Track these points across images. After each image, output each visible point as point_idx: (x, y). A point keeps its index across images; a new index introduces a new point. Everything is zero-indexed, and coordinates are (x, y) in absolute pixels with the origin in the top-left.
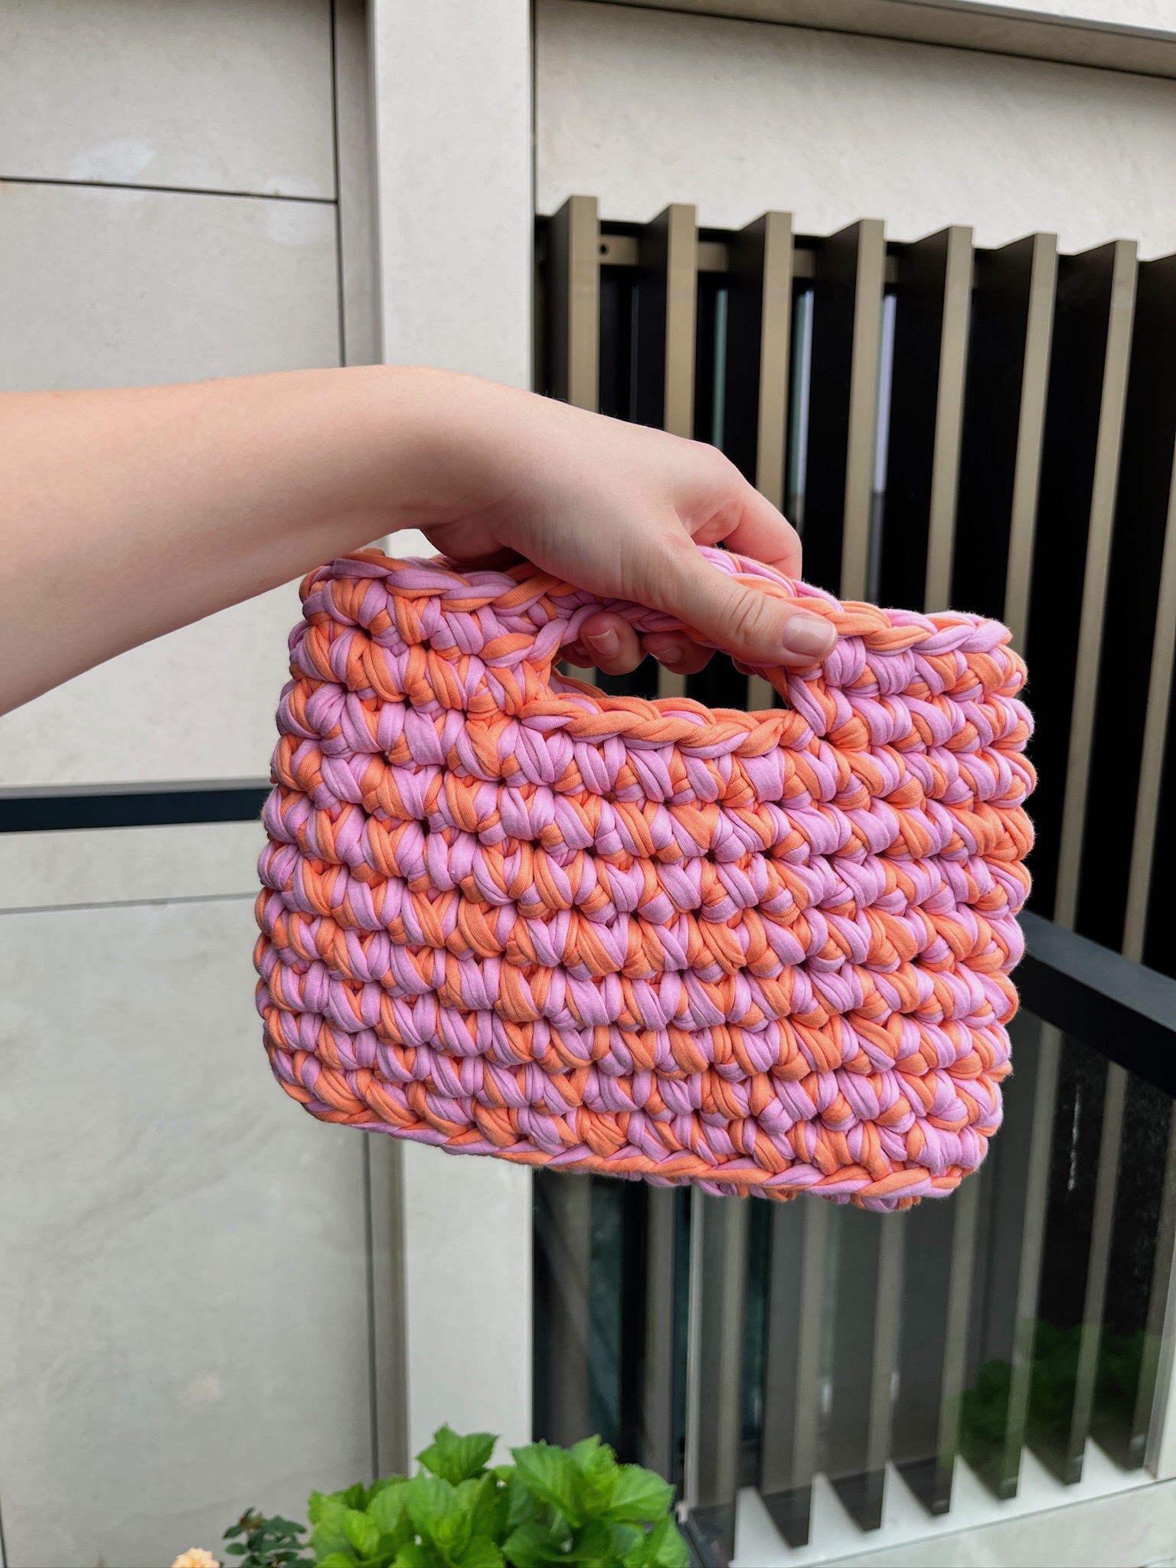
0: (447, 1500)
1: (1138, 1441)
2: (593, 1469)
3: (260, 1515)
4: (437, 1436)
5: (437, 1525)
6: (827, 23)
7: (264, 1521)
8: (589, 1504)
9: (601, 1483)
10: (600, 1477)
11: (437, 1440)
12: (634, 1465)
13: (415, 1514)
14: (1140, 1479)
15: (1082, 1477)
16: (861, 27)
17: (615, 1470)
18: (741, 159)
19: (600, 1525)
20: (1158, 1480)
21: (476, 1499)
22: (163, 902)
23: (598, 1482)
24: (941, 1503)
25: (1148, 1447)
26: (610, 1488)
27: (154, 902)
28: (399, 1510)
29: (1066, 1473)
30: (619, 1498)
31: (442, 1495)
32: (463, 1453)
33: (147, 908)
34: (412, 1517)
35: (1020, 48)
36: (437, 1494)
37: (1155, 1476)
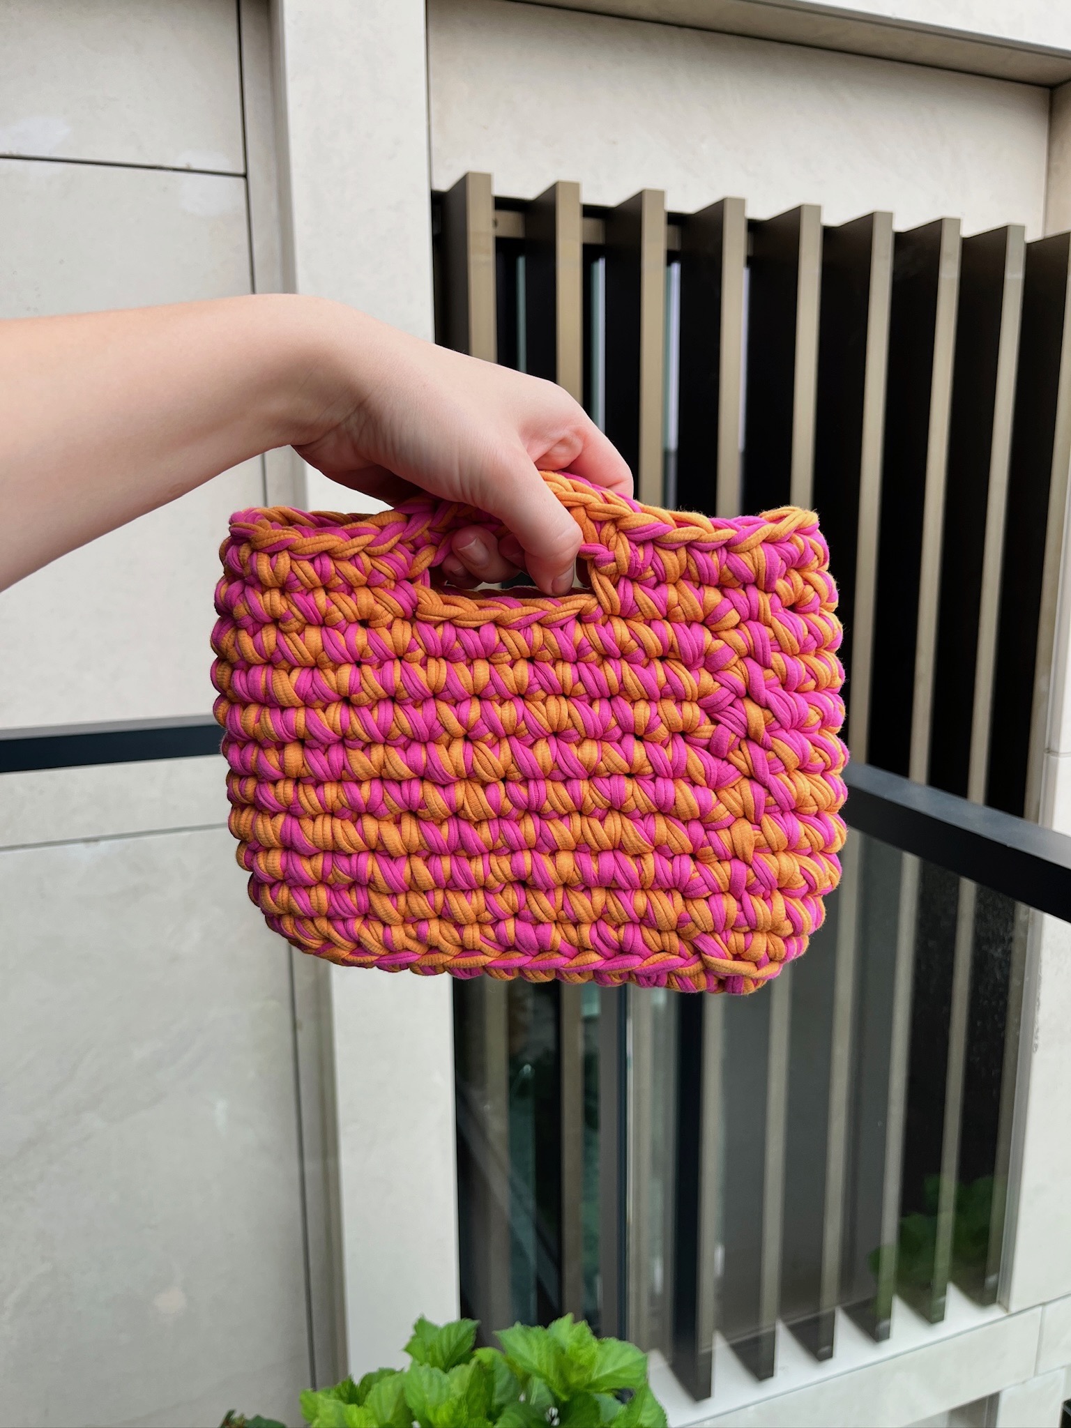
0: (441, 1386)
1: (991, 1280)
2: (575, 1345)
3: (242, 1416)
4: (416, 1327)
5: (435, 1411)
6: (689, 22)
7: (247, 1421)
8: (574, 1378)
9: (584, 1356)
10: (581, 1352)
11: (416, 1331)
12: (611, 1339)
13: (413, 1403)
14: (994, 1313)
15: (945, 1316)
16: (718, 26)
17: (595, 1343)
18: (614, 143)
19: (588, 1397)
20: (1009, 1314)
21: (467, 1384)
22: (96, 840)
23: (580, 1357)
24: (826, 1349)
25: (999, 1284)
26: (592, 1361)
27: (86, 840)
28: (395, 1399)
29: (930, 1313)
30: (601, 1368)
31: (436, 1381)
32: (445, 1342)
33: (81, 846)
34: (411, 1405)
35: (856, 46)
36: (431, 1383)
37: (1007, 1309)
